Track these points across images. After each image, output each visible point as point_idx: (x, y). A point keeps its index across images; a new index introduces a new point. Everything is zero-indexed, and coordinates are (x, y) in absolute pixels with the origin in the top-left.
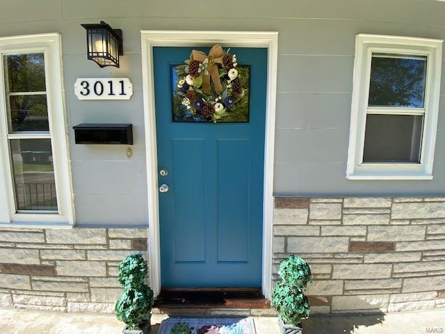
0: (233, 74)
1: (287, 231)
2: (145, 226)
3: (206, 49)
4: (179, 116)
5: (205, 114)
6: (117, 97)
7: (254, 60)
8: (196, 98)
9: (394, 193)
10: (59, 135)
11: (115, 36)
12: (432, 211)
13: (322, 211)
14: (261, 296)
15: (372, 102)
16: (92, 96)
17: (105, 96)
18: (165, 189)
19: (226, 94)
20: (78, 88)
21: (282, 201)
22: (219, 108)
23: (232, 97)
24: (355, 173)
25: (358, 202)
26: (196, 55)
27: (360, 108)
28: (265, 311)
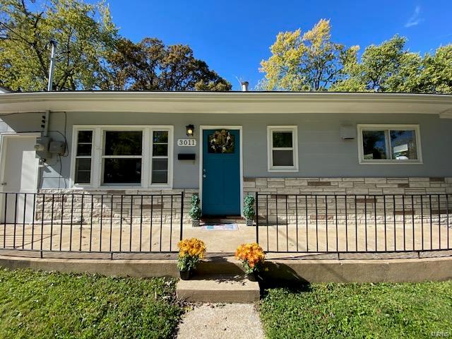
0: (228, 138)
1: (248, 190)
2: (198, 188)
3: (220, 130)
4: (211, 151)
5: (219, 150)
6: (191, 145)
7: (235, 134)
8: (216, 146)
9: (285, 176)
10: (171, 157)
11: (191, 127)
12: (300, 183)
13: (259, 183)
14: (240, 215)
15: (274, 146)
16: (183, 145)
17: (188, 145)
18: (205, 176)
19: (226, 144)
20: (179, 142)
21: (246, 179)
22: (224, 148)
23: (228, 145)
24: (270, 169)
25: (272, 180)
26: (217, 133)
27: (270, 148)
28: (242, 221)
